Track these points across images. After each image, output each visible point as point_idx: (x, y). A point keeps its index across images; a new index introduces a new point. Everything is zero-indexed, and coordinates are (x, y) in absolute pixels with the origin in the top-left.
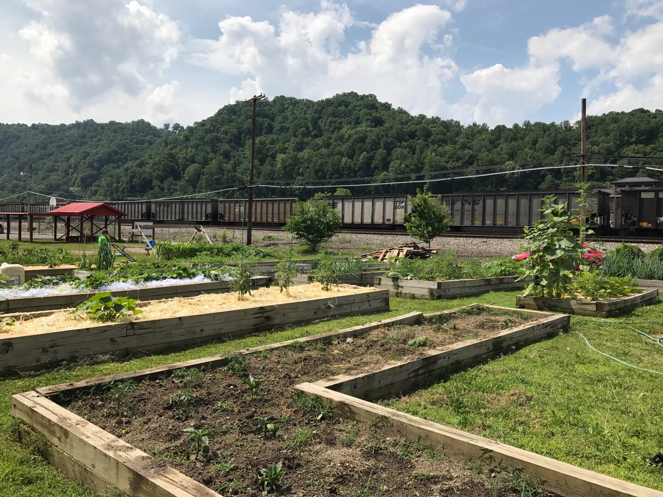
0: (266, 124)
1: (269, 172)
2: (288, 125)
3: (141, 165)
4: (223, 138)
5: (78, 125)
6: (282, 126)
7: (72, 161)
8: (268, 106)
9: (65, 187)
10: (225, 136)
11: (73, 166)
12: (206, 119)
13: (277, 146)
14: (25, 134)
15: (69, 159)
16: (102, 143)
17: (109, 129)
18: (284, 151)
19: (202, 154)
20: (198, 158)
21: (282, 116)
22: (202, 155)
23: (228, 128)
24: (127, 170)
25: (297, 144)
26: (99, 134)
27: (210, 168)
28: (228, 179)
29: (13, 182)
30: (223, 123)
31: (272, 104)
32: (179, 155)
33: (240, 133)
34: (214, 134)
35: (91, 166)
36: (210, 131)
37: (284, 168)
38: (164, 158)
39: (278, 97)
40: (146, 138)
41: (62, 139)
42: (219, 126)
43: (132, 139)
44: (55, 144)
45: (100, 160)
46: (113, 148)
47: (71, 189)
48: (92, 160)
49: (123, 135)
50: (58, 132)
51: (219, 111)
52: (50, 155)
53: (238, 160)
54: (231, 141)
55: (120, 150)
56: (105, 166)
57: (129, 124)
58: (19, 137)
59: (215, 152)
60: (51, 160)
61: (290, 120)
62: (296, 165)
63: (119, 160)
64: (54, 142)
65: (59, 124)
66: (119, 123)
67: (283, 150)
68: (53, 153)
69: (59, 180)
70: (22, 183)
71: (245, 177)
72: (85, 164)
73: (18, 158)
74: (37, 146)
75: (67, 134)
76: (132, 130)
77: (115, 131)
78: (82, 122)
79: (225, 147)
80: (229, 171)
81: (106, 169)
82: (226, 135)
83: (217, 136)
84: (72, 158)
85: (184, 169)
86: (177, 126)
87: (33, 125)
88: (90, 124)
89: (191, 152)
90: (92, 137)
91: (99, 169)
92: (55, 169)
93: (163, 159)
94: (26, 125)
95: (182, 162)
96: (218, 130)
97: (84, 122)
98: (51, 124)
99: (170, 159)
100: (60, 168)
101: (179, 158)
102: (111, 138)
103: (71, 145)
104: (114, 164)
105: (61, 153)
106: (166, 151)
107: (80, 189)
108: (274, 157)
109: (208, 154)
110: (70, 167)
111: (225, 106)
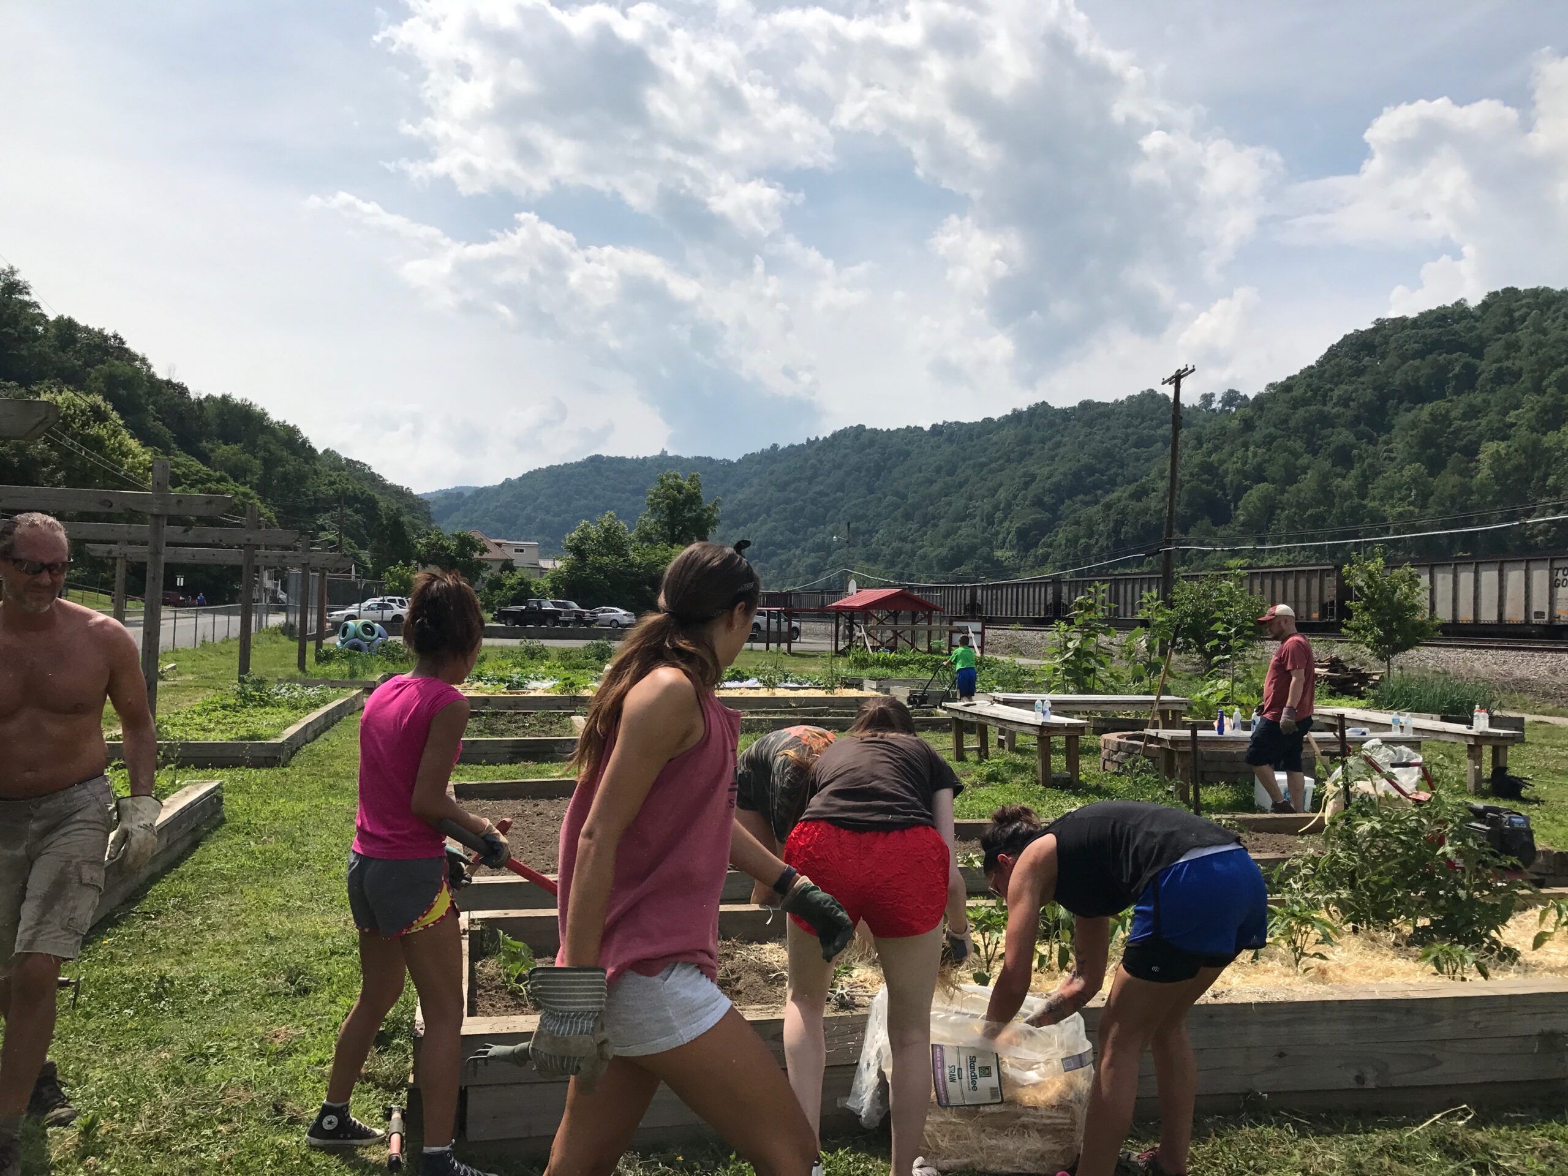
0: (1457, 369)
1: (1455, 490)
2: (1518, 363)
3: (1139, 494)
4: (1338, 416)
5: (1017, 417)
6: (1500, 369)
7: (1002, 494)
8: (1464, 323)
9: (985, 550)
10: (1342, 410)
11: (1002, 506)
12: (1297, 373)
13: (1484, 422)
14: (919, 447)
15: (996, 491)
16: (1061, 450)
17: (1079, 420)
18: (1502, 433)
19: (1281, 458)
20: (1271, 470)
21: (1502, 342)
22: (1281, 462)
23: (1351, 388)
24: (1108, 507)
25: (1545, 410)
26: (1058, 431)
27: (1299, 491)
28: (1343, 514)
29: (894, 544)
30: (1337, 378)
31: (1479, 313)
32: (1225, 466)
33: (1384, 398)
34: (1313, 408)
35: (1038, 502)
36: (1305, 402)
37: (1500, 476)
38: (1191, 475)
39: (1496, 294)
40: (1160, 432)
41: (986, 449)
42: (1329, 386)
43: (1127, 435)
44: (971, 462)
45: (1057, 488)
46: (1085, 459)
47: (998, 553)
48: (1041, 490)
49: (1108, 429)
50: (979, 436)
51: (1330, 349)
52: (961, 485)
53: (1371, 466)
54: (1357, 419)
55: (1100, 462)
56: (1067, 502)
57: (1122, 402)
58: (908, 454)
59: (1315, 453)
60: (962, 496)
61: (1524, 350)
62: (1536, 467)
63: (1096, 486)
64: (970, 459)
65: (980, 420)
66: (1100, 404)
67: (1499, 429)
68: (967, 481)
69: (975, 537)
70: (908, 547)
71: (1387, 508)
72: (1025, 499)
73: (904, 497)
74: (938, 470)
75: (995, 439)
76: (1128, 416)
77: (1090, 424)
78: (1025, 409)
79: (1343, 436)
80: (1347, 495)
81: (1069, 507)
82: (1347, 406)
83: (1321, 412)
84: (1001, 490)
85: (1237, 498)
86: (1231, 397)
87: (934, 426)
88: (1041, 411)
89: (1255, 455)
90: (1043, 441)
91: (1053, 509)
92: (970, 514)
93: (1187, 478)
94: (922, 429)
95: (1232, 481)
96: (1325, 396)
97: (1029, 408)
98: (966, 422)
99: (1206, 476)
100: (978, 512)
101: (1226, 472)
102: (1081, 438)
103: (1001, 462)
104: (1086, 495)
105: (982, 479)
106: (1198, 458)
107: (1014, 553)
108: (1471, 451)
109: (1297, 459)
110: (996, 508)
111: (1346, 337)
